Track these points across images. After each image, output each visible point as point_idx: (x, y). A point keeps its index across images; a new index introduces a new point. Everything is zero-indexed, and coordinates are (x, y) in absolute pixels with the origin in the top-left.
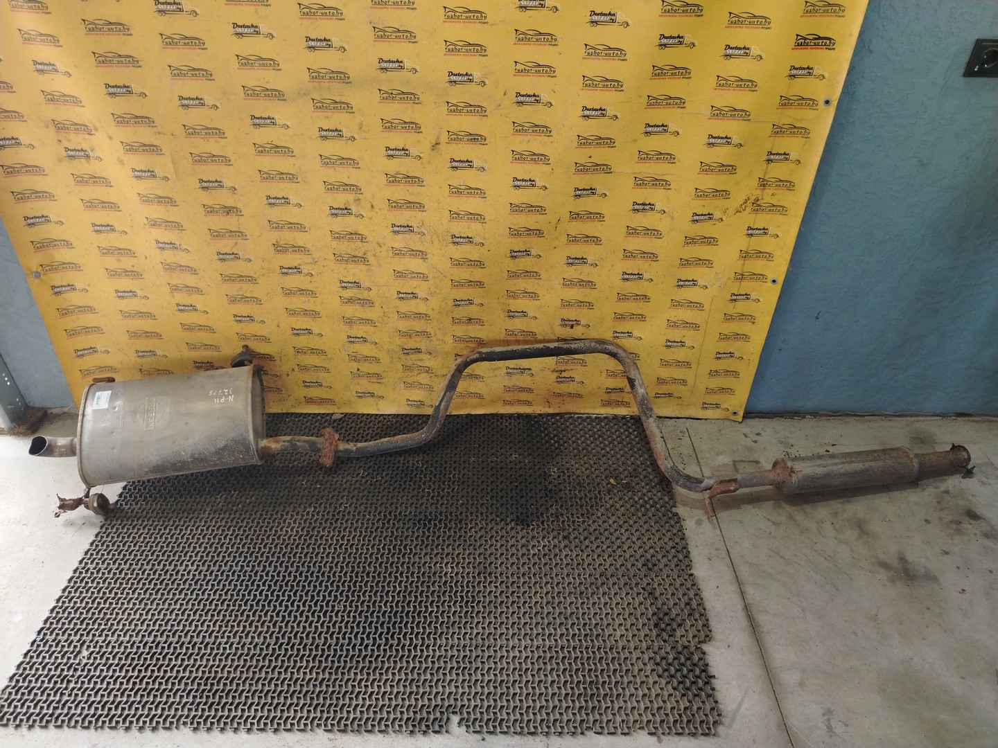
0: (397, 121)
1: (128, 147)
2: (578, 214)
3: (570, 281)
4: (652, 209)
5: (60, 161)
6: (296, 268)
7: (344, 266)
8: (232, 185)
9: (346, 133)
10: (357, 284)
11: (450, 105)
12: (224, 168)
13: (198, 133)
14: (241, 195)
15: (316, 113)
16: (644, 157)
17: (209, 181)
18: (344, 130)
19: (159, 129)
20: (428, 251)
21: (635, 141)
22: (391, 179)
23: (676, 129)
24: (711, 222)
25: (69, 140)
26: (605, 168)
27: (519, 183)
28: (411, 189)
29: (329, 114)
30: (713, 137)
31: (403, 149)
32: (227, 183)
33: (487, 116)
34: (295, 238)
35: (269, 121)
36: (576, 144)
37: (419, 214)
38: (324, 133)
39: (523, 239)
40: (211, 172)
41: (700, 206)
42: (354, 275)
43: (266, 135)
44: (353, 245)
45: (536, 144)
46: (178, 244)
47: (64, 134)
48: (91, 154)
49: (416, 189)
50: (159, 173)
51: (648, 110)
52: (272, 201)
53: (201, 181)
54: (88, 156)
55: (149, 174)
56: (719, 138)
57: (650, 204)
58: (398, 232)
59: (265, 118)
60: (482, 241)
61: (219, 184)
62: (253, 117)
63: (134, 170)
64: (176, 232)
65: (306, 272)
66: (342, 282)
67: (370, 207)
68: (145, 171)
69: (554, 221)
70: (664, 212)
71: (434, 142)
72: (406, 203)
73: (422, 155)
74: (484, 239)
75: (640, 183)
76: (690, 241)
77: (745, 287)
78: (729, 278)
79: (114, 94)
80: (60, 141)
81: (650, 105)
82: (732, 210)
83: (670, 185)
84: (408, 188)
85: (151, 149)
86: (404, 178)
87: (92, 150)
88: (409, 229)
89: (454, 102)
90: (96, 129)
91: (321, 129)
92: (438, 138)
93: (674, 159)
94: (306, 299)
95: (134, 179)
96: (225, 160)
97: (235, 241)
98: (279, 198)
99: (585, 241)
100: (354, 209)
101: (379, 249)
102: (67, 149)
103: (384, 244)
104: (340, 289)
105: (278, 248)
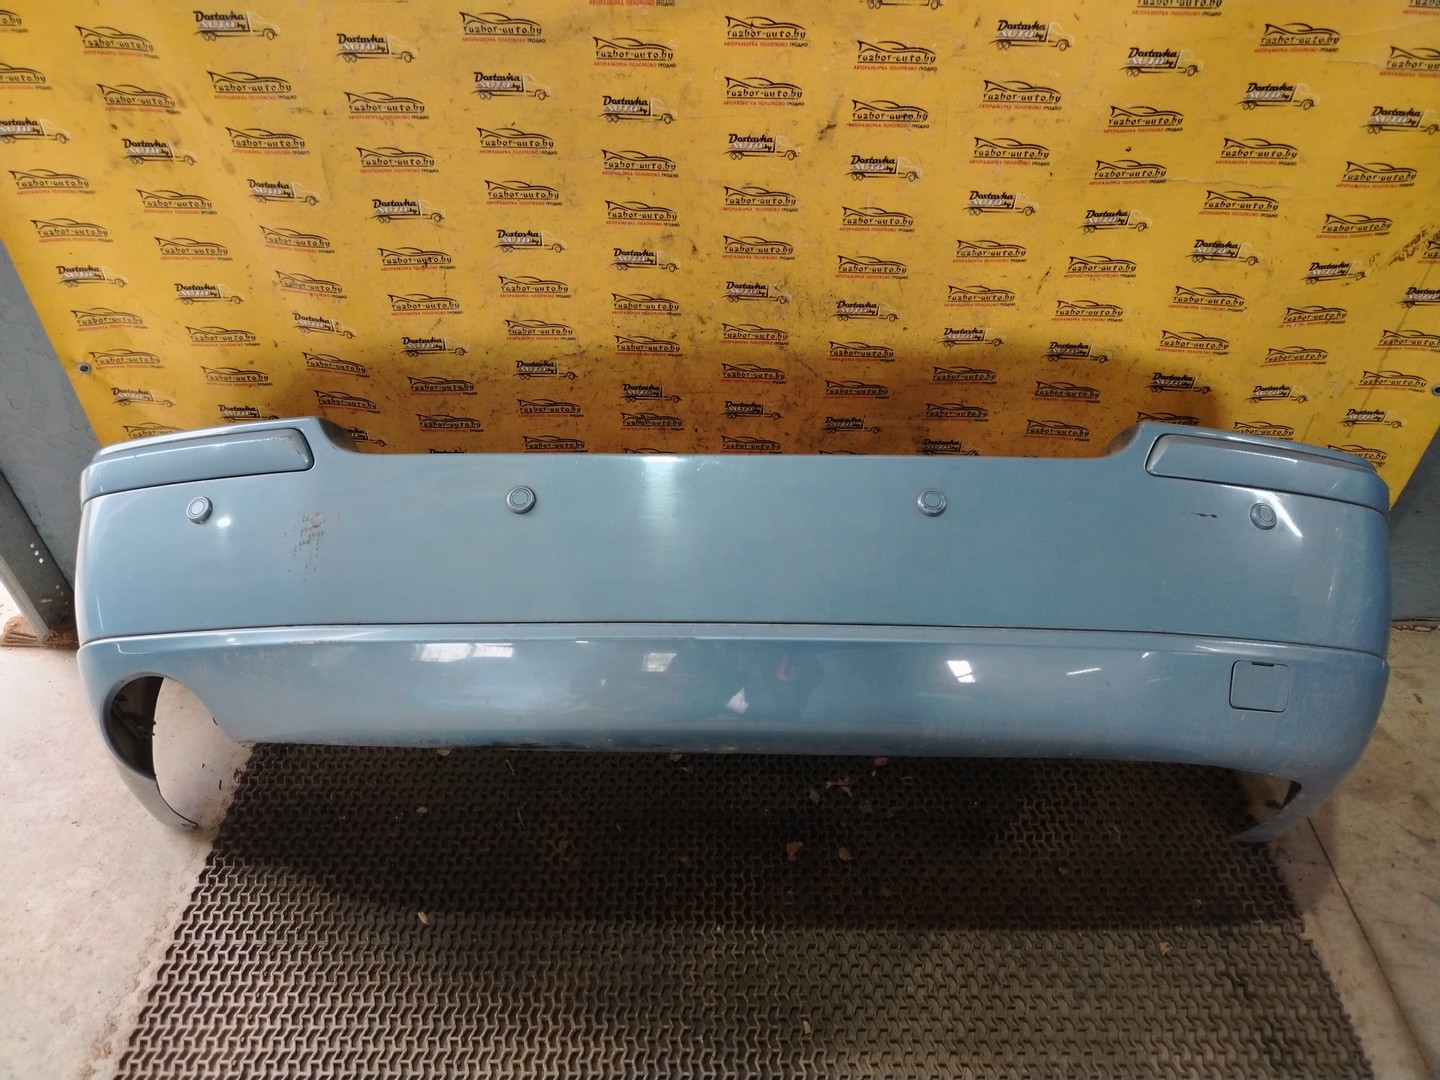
0: (755, 83)
1: (241, 139)
2: (1085, 263)
3: (1050, 387)
4: (1232, 255)
5: (115, 165)
8: (436, 210)
9: (656, 108)
11: (864, 47)
12: (421, 177)
13: (374, 108)
14: (451, 229)
15: (600, 69)
16: (1234, 151)
17: (393, 204)
18: (652, 101)
19: (299, 102)
20: (790, 331)
21: (1223, 118)
22: (735, 197)
23: (1308, 95)
24: (1343, 280)
25: (131, 125)
26: (1155, 173)
27: (980, 202)
28: (770, 216)
29: (626, 70)
30: (1382, 111)
31: (763, 139)
32: (426, 206)
33: (934, 69)
34: (546, 309)
35: (509, 84)
36: (1105, 125)
37: (781, 265)
38: (613, 108)
39: (974, 308)
40: (394, 185)
41: (1328, 251)
42: (651, 373)
43: (503, 112)
44: (653, 320)
45: (1025, 125)
46: (333, 321)
47: (122, 113)
48: (174, 150)
49: (779, 216)
50: (299, 189)
51: (1260, 54)
52: (509, 240)
53: (378, 203)
54: (168, 155)
55: (280, 191)
56: (1396, 113)
57: (1229, 245)
58: (738, 297)
59: (502, 79)
60: (894, 312)
61: (411, 208)
62: (480, 76)
63: (253, 183)
64: (330, 299)
65: (565, 370)
66: (627, 387)
67: (689, 249)
68: (272, 186)
69: (1038, 275)
70: (1256, 260)
71: (825, 124)
72: (758, 244)
73: (798, 150)
74: (900, 307)
75: (1218, 202)
76: (1296, 316)
77: (1379, 399)
78: (1351, 383)
79: (212, 32)
80: (114, 127)
81: (1267, 45)
82: (1387, 256)
83: (1275, 208)
84: (766, 214)
85: (285, 142)
86: (760, 195)
87: (176, 144)
88: (759, 290)
89: (874, 41)
90: (182, 103)
91: (608, 100)
92: (833, 115)
93: (1294, 156)
94: (561, 420)
95: (254, 200)
96: (420, 161)
97: (436, 317)
98: (520, 235)
99: (1090, 314)
100: (660, 255)
101: (699, 327)
102: (128, 143)
103: (711, 319)
104: (624, 401)
105: (516, 328)
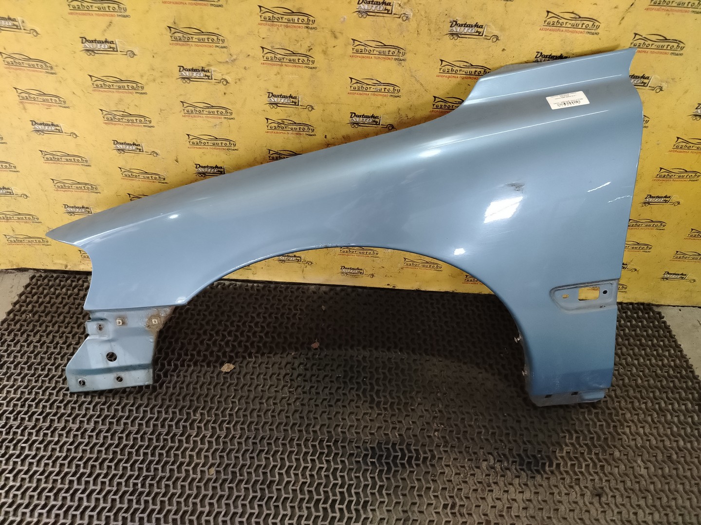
6: (203, 70)
7: (276, 69)
10: (293, 100)
20: (408, 47)
34: (202, 17)
42: (291, 84)
44: (293, 33)
60: (496, 33)
74: (502, 29)
94: (217, 121)
97: (108, 19)
103: (342, 33)
104: (268, 107)
105: (177, 35)
